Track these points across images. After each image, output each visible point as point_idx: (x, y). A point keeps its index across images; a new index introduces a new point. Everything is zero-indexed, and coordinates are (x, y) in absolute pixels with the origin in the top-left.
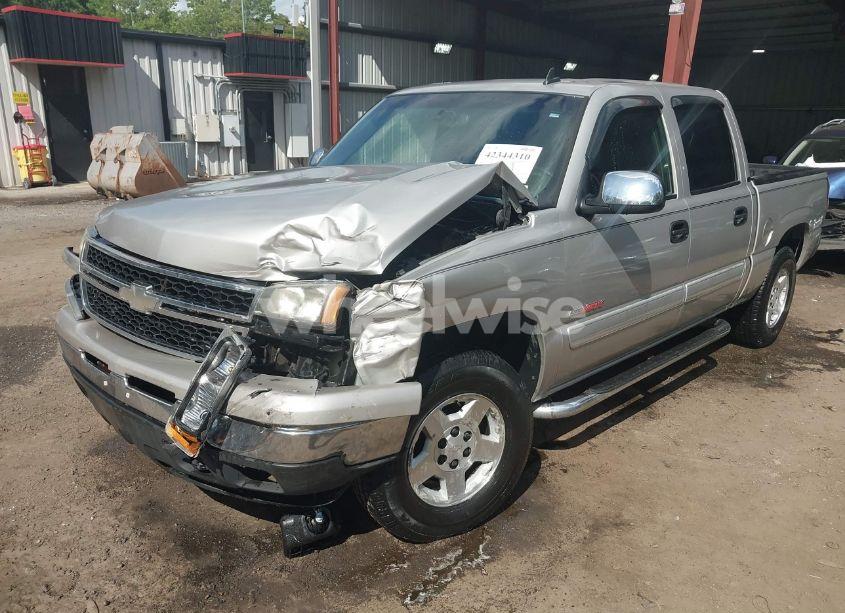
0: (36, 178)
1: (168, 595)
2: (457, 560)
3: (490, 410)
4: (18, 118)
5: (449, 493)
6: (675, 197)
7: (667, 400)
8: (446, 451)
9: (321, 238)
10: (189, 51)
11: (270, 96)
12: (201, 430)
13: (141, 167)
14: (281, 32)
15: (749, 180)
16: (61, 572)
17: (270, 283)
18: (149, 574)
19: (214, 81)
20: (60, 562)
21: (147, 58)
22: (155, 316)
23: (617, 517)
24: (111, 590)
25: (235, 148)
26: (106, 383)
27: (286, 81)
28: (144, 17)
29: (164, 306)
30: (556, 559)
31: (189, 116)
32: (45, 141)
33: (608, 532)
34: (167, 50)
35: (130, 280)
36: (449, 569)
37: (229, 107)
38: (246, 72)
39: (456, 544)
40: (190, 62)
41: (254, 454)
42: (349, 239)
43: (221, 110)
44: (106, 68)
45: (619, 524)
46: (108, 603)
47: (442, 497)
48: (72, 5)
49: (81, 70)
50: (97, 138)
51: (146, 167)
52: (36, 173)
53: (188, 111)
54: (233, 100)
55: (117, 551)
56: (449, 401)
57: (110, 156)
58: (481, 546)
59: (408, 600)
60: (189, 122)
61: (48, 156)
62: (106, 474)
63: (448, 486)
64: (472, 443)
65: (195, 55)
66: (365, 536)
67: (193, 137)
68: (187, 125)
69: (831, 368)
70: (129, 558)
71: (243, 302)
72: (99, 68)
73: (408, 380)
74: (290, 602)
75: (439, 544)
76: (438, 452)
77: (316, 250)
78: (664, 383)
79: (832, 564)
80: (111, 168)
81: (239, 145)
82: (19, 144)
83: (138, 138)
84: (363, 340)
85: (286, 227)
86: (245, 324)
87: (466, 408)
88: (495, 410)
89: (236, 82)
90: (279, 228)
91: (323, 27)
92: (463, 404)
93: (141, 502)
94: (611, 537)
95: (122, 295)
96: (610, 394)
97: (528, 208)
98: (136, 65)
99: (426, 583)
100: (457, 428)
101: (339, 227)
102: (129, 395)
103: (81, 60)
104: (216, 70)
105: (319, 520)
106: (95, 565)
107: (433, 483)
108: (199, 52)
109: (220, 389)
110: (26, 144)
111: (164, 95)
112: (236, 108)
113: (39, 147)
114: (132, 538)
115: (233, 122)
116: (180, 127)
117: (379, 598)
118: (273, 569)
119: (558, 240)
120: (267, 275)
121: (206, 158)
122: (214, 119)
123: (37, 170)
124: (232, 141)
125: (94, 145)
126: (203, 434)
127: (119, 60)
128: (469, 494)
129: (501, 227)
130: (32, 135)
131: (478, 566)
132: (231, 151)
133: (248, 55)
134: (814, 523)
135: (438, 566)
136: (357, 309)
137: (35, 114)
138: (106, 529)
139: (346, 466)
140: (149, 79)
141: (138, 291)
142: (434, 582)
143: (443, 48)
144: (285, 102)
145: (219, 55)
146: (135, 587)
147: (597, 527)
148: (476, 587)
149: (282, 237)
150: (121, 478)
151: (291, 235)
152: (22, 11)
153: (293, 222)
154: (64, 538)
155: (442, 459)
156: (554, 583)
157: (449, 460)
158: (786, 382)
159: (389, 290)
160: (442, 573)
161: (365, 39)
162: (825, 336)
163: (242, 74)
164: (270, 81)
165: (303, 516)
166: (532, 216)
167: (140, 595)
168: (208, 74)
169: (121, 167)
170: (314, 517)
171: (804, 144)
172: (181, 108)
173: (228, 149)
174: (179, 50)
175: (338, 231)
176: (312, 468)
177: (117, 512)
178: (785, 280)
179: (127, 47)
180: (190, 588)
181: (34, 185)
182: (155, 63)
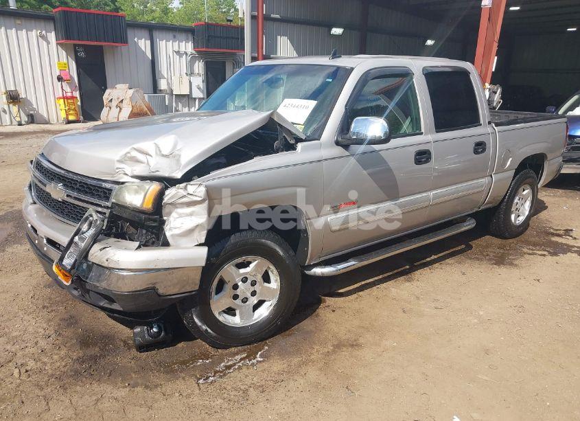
0: (71, 118)
1: (63, 369)
2: (241, 359)
3: (269, 268)
4: (60, 79)
5: (241, 318)
6: (422, 134)
7: (426, 271)
8: (238, 292)
9: (151, 156)
10: (171, 35)
11: (224, 63)
12: (71, 269)
13: (132, 111)
14: (231, 21)
15: (489, 123)
16: (7, 353)
17: (123, 183)
18: (56, 357)
19: (186, 54)
20: (8, 347)
21: (143, 39)
22: (64, 202)
23: (355, 341)
24: (31, 364)
25: (200, 99)
26: (37, 242)
27: (235, 54)
28: (153, 11)
29: (68, 196)
30: (305, 363)
31: (169, 77)
32: (77, 94)
33: (344, 349)
34: (156, 34)
35: (52, 179)
36: (235, 364)
37: (196, 71)
38: (206, 47)
39: (245, 351)
40: (171, 41)
41: (103, 285)
42: (166, 156)
43: (191, 73)
44: (117, 47)
45: (355, 345)
46: (27, 371)
47: (236, 321)
48: (106, 4)
49: (101, 47)
50: (108, 91)
51: (135, 111)
52: (71, 114)
53: (169, 73)
54: (199, 67)
55: (42, 343)
56: (239, 260)
57: (114, 103)
58: (260, 353)
59: (201, 381)
60: (170, 81)
61: (79, 103)
62: (50, 299)
63: (241, 314)
64: (257, 288)
65: (175, 37)
66: (190, 343)
67: (172, 91)
68: (168, 84)
69: (555, 254)
70: (48, 347)
71: (106, 194)
72: (113, 46)
73: (200, 245)
74: (130, 377)
75: (233, 350)
76: (233, 292)
77: (148, 164)
78: (428, 259)
79: (485, 378)
80: (115, 111)
81: (202, 96)
82: (61, 95)
83: (131, 91)
84: (171, 218)
85: (131, 149)
86: (107, 208)
87: (252, 266)
88: (272, 267)
89: (201, 54)
90: (128, 149)
91: (253, 18)
92: (250, 263)
93: (66, 316)
94: (345, 352)
95: (48, 189)
96: (366, 263)
97: (299, 140)
98: (136, 44)
99: (216, 372)
100: (246, 278)
101: (161, 149)
102: (46, 248)
103: (100, 41)
104: (188, 47)
105: (155, 330)
106: (27, 350)
107: (230, 311)
108: (178, 35)
109: (82, 245)
110: (65, 95)
111: (153, 63)
112: (201, 72)
113: (73, 98)
114: (53, 336)
115: (199, 81)
116: (163, 85)
117: (184, 378)
118: (128, 358)
119: (319, 161)
120: (121, 178)
121: (180, 105)
122: (186, 79)
123: (71, 112)
124: (197, 94)
125: (105, 97)
126: (72, 271)
127: (124, 40)
128: (255, 320)
129: (277, 152)
130: (69, 90)
131: (253, 365)
132: (197, 100)
133: (208, 37)
134: (487, 352)
135: (228, 362)
136: (166, 199)
137: (71, 77)
138: (40, 330)
139: (159, 296)
140: (144, 53)
141: (54, 187)
142: (221, 372)
143: (337, 31)
144: (234, 68)
145: (190, 36)
146: (45, 364)
147: (339, 346)
148: (247, 376)
149: (129, 155)
150: (59, 302)
151: (134, 154)
152: (64, 11)
153: (135, 146)
154: (15, 334)
155: (236, 297)
156: (296, 377)
157: (241, 297)
158: (516, 262)
159: (185, 188)
160: (229, 367)
161: (283, 26)
162: (561, 232)
163: (204, 49)
164: (223, 53)
165: (145, 327)
166: (300, 146)
167: (47, 368)
168: (183, 49)
169: (120, 111)
170: (152, 328)
171: (576, 97)
172: (164, 72)
173: (195, 99)
174: (163, 34)
175: (160, 151)
176: (135, 295)
177: (50, 320)
178: (528, 193)
179: (130, 33)
180: (77, 366)
181: (69, 122)
182: (148, 42)
